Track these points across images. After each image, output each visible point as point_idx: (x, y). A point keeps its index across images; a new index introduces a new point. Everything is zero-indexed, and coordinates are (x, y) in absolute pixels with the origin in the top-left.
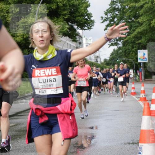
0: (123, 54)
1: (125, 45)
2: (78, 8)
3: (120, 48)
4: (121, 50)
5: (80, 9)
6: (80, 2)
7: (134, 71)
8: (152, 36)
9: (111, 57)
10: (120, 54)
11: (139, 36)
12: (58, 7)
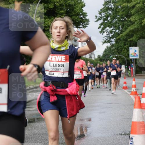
0: (116, 51)
1: (118, 42)
2: (74, 8)
3: (112, 46)
4: (114, 47)
5: (76, 9)
6: (76, 2)
7: (126, 67)
8: (143, 34)
9: (105, 53)
10: (113, 51)
11: (131, 34)
12: (55, 7)
